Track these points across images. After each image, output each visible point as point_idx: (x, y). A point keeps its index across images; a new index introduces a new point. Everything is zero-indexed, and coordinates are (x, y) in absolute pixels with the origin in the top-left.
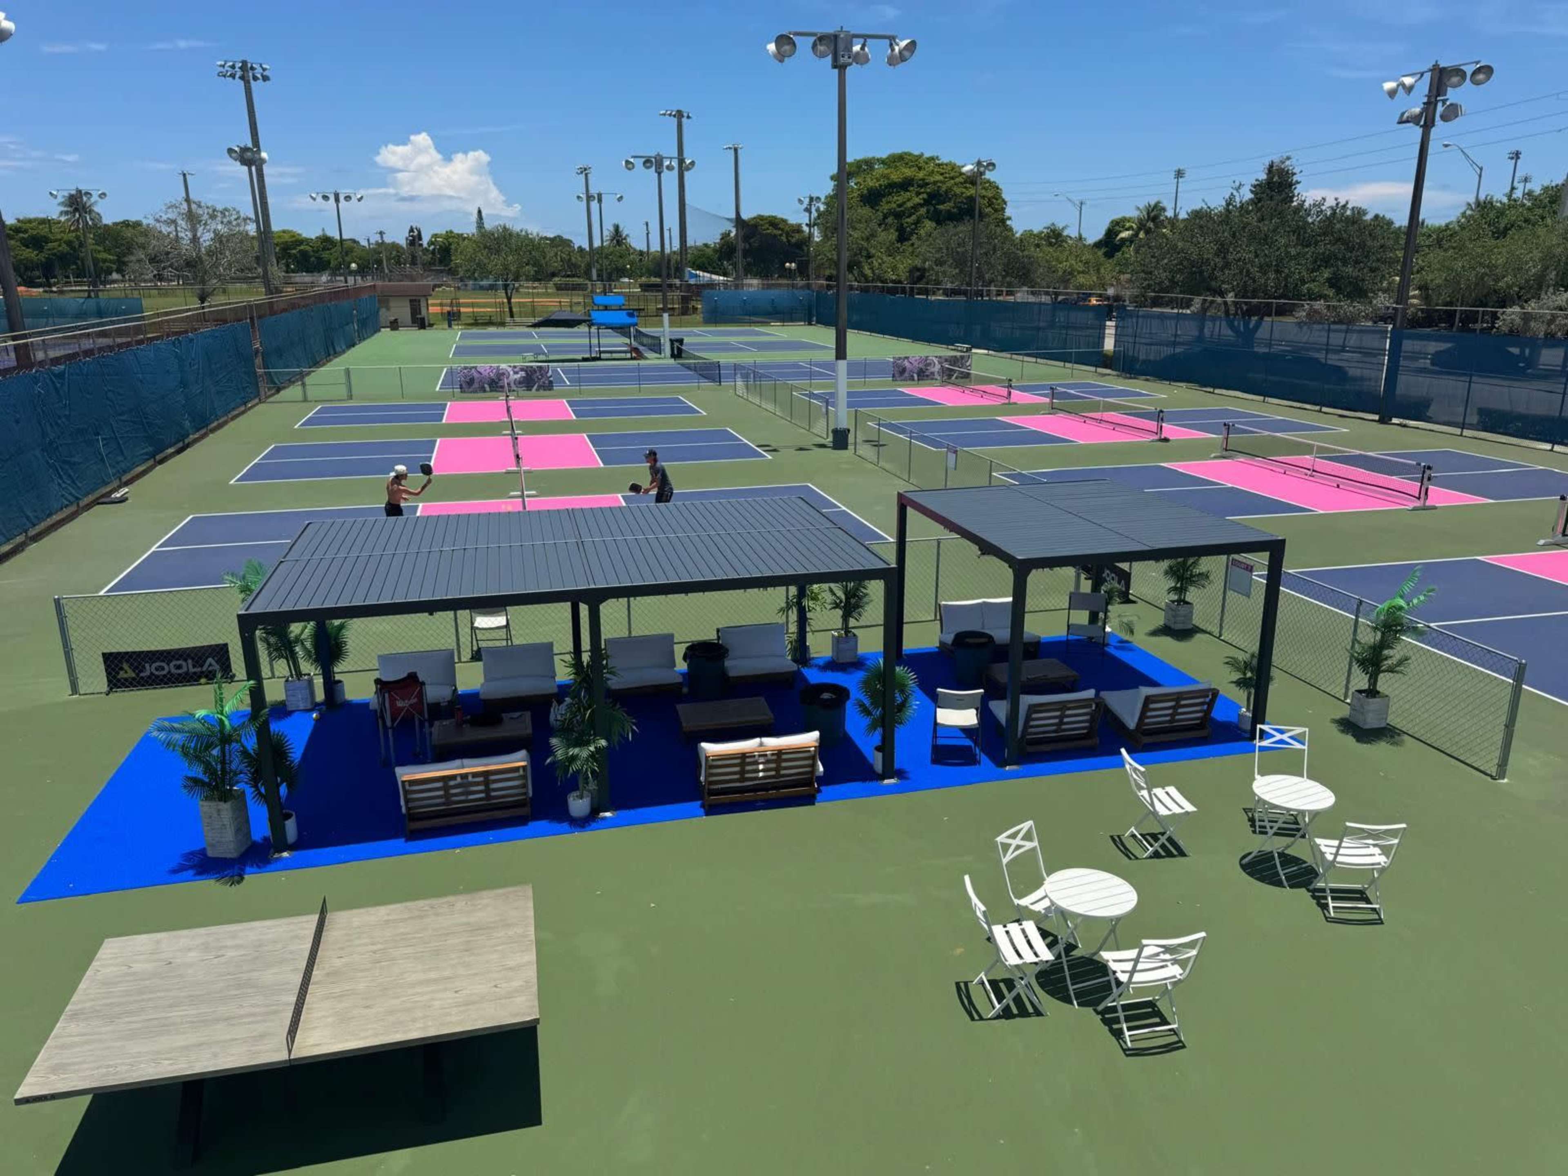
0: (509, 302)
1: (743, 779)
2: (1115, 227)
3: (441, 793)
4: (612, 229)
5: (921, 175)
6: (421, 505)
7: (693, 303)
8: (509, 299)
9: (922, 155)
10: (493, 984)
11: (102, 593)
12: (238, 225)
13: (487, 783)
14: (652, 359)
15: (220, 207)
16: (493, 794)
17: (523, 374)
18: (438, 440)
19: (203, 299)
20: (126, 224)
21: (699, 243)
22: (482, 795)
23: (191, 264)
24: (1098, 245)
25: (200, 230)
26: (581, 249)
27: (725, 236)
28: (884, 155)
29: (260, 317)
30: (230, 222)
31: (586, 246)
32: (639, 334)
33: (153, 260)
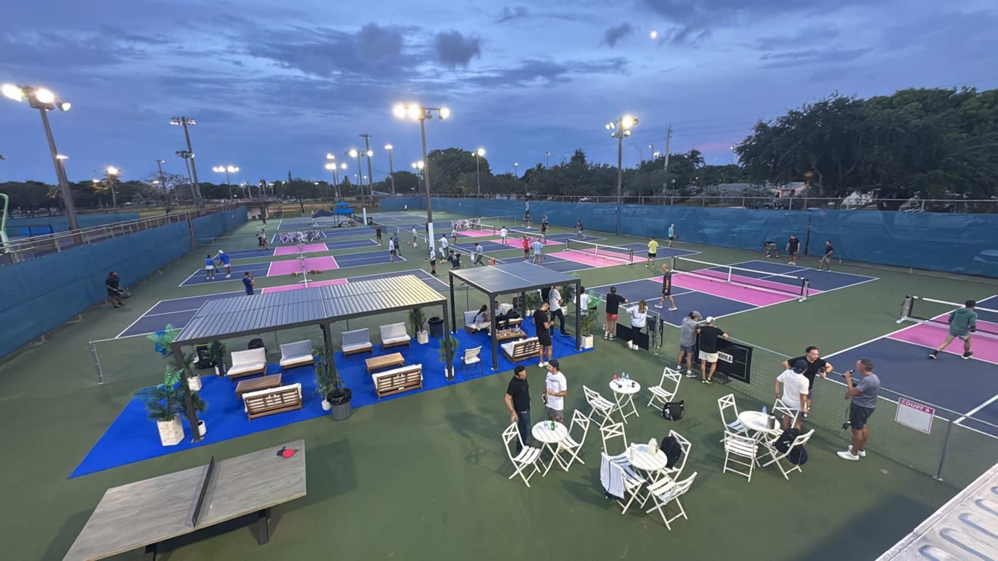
0: (302, 207)
1: (392, 386)
2: (528, 172)
3: (262, 402)
4: (344, 178)
5: (458, 156)
6: (263, 289)
7: (376, 204)
8: (302, 206)
9: (458, 149)
10: (287, 481)
11: (116, 338)
12: (183, 181)
13: (282, 397)
14: (359, 226)
15: (175, 175)
16: (285, 401)
17: (307, 235)
18: (271, 263)
19: (168, 211)
20: (132, 182)
21: (378, 181)
22: (280, 402)
23: (162, 197)
24: (523, 178)
25: (166, 184)
26: (331, 186)
27: (388, 179)
28: (445, 148)
29: (192, 218)
30: (180, 180)
31: (333, 184)
32: (355, 217)
33: (145, 196)
